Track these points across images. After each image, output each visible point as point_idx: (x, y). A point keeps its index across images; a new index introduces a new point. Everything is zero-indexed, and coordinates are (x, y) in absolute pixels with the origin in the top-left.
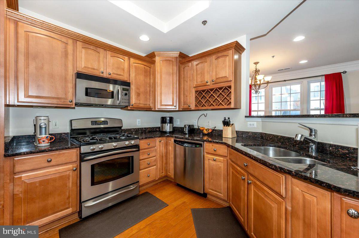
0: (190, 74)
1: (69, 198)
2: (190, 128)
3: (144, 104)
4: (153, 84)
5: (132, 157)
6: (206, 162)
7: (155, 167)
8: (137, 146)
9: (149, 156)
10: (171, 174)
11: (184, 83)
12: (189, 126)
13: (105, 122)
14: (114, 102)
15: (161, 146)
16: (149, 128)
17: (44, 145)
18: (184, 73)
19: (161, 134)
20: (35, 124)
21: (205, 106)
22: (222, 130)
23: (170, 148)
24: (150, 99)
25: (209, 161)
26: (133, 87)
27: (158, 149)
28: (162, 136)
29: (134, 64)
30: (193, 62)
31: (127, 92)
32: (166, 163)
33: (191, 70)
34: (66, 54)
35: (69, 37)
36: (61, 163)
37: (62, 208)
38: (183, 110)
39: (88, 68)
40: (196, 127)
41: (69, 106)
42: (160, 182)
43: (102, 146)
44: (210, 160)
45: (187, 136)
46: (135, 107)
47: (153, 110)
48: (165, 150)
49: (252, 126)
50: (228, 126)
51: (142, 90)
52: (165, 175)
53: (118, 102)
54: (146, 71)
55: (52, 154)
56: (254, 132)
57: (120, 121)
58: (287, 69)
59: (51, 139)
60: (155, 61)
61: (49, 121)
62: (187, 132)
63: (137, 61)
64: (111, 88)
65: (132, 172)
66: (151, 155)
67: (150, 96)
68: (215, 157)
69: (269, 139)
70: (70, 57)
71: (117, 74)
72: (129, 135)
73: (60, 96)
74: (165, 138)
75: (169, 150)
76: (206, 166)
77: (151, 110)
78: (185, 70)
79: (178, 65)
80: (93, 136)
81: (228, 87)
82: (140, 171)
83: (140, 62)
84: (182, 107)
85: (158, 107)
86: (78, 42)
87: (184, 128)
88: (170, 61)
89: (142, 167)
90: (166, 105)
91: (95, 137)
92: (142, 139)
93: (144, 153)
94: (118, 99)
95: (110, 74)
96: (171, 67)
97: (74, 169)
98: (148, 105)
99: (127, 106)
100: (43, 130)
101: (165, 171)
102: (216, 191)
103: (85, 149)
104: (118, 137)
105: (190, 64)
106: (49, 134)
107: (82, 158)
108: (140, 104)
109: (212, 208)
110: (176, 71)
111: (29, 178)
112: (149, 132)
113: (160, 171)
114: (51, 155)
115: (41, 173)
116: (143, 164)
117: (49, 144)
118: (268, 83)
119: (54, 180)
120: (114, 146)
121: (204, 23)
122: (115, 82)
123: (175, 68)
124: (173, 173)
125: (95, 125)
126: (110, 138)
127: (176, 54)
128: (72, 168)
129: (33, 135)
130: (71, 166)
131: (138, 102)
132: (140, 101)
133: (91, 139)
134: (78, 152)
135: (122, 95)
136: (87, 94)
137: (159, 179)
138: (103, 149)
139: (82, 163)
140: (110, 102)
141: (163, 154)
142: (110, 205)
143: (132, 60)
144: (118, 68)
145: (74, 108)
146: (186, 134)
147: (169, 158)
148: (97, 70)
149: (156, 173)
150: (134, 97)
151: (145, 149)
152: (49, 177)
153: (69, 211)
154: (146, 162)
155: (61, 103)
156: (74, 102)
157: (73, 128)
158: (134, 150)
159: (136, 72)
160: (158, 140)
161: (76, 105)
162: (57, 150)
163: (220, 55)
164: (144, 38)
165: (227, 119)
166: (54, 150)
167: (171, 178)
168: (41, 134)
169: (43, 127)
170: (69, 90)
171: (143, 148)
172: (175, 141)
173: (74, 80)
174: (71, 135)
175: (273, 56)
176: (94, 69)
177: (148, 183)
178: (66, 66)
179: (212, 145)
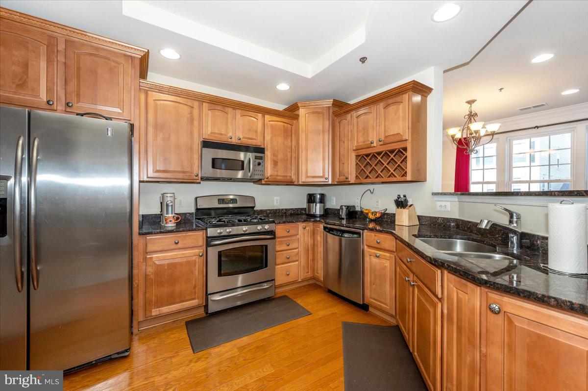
0: (348, 130)
1: (195, 287)
2: (349, 211)
3: (284, 176)
4: (295, 147)
5: (266, 246)
6: (367, 259)
7: (297, 263)
8: (272, 233)
9: (289, 248)
10: (320, 274)
11: (339, 144)
12: (348, 207)
13: (234, 201)
14: (244, 174)
15: (306, 234)
16: (291, 209)
17: (171, 225)
18: (340, 129)
19: (307, 218)
20: (162, 201)
21: (370, 178)
22: (395, 214)
23: (319, 238)
24: (291, 169)
25: (370, 259)
26: (268, 153)
27: (302, 239)
28: (307, 221)
29: (271, 122)
30: (352, 113)
31: (260, 161)
32: (313, 260)
33: (349, 125)
34: (191, 121)
35: (195, 99)
36: (187, 246)
37: (188, 297)
38: (339, 183)
39: (215, 133)
40: (358, 209)
41: (195, 181)
42: (304, 286)
43: (230, 230)
44: (372, 257)
45: (344, 222)
46: (270, 180)
47: (296, 183)
48: (312, 241)
49: (443, 209)
50: (404, 208)
51: (280, 156)
52: (312, 276)
53: (249, 174)
54: (285, 131)
55: (178, 235)
56: (446, 218)
57: (253, 199)
58: (538, 106)
59: (178, 218)
60: (298, 115)
61: (175, 199)
62: (344, 216)
63: (275, 118)
64: (242, 156)
65: (266, 266)
66: (291, 246)
67: (291, 163)
68: (379, 253)
69: (466, 229)
70: (196, 123)
71: (248, 138)
72: (263, 218)
73: (186, 170)
74: (311, 224)
75: (317, 241)
76: (367, 265)
77: (292, 183)
78: (341, 125)
79: (331, 119)
80: (221, 218)
81: (402, 149)
82: (277, 267)
83: (278, 119)
84: (337, 180)
85: (303, 179)
86: (204, 103)
87: (339, 210)
88: (319, 113)
89: (278, 261)
90: (314, 177)
91: (222, 219)
92: (280, 223)
93: (281, 243)
94: (250, 171)
95: (240, 139)
96: (321, 122)
97: (201, 254)
98: (288, 178)
99: (260, 180)
100: (170, 208)
101: (311, 270)
102: (379, 301)
103: (211, 232)
104: (249, 220)
105: (349, 116)
106: (175, 214)
107: (209, 241)
108: (277, 176)
109: (372, 325)
110: (327, 127)
111: (159, 259)
112: (291, 215)
113: (304, 269)
114: (179, 237)
115: (169, 256)
116: (280, 258)
117: (175, 225)
118: (493, 134)
119: (181, 264)
120: (244, 231)
121: (363, 60)
122: (246, 148)
123: (327, 123)
124: (322, 274)
125: (223, 204)
126: (240, 221)
127: (329, 103)
128: (198, 253)
129: (159, 214)
130: (197, 251)
131: (276, 173)
132: (277, 171)
133: (217, 222)
134: (205, 235)
135: (254, 166)
136: (214, 166)
137: (303, 281)
138: (231, 234)
139: (209, 248)
140: (240, 174)
141: (308, 245)
142: (239, 303)
143: (267, 117)
144: (250, 130)
145: (200, 183)
146: (343, 219)
147: (317, 253)
148: (224, 135)
149: (298, 271)
150: (269, 167)
151: (283, 237)
152: (176, 261)
153: (195, 302)
154: (285, 256)
155: (186, 177)
156: (200, 176)
157: (198, 207)
158: (268, 237)
159: (272, 132)
160: (301, 225)
161: (201, 179)
162: (184, 231)
163: (390, 101)
164: (283, 87)
165: (402, 196)
166: (181, 231)
167: (320, 281)
168: (167, 213)
169: (170, 205)
170: (195, 161)
171: (280, 236)
172: (325, 228)
173: (200, 149)
174: (196, 216)
175: (501, 89)
176: (221, 134)
177: (287, 284)
178: (192, 133)
179: (375, 235)
